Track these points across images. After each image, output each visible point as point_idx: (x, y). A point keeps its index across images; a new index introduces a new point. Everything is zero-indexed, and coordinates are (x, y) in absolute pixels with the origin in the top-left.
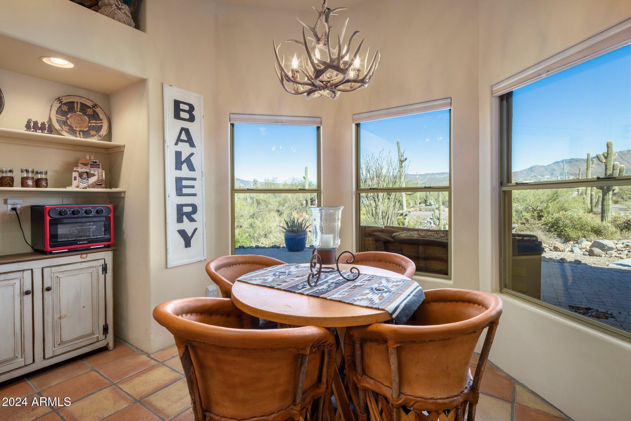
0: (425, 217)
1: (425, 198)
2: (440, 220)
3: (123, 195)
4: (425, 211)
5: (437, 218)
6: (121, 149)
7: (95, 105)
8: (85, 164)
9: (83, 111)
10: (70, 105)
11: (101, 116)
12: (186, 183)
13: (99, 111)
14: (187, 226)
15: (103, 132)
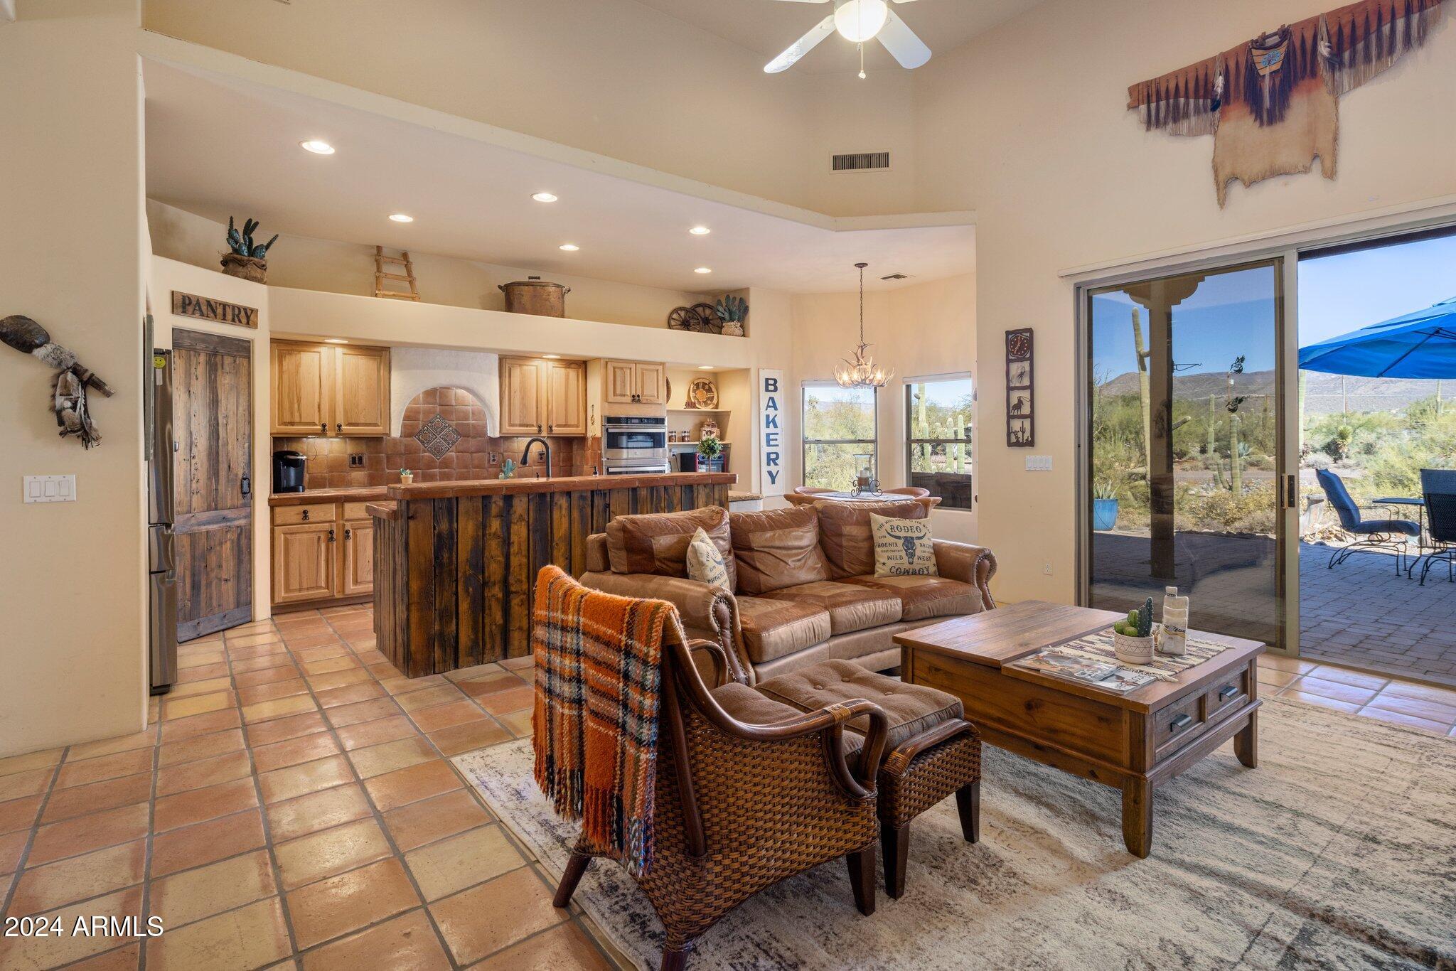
3: (730, 446)
6: (727, 414)
7: (710, 383)
8: (708, 425)
9: (703, 387)
10: (697, 385)
11: (714, 389)
12: (772, 437)
13: (712, 386)
14: (773, 468)
15: (715, 401)
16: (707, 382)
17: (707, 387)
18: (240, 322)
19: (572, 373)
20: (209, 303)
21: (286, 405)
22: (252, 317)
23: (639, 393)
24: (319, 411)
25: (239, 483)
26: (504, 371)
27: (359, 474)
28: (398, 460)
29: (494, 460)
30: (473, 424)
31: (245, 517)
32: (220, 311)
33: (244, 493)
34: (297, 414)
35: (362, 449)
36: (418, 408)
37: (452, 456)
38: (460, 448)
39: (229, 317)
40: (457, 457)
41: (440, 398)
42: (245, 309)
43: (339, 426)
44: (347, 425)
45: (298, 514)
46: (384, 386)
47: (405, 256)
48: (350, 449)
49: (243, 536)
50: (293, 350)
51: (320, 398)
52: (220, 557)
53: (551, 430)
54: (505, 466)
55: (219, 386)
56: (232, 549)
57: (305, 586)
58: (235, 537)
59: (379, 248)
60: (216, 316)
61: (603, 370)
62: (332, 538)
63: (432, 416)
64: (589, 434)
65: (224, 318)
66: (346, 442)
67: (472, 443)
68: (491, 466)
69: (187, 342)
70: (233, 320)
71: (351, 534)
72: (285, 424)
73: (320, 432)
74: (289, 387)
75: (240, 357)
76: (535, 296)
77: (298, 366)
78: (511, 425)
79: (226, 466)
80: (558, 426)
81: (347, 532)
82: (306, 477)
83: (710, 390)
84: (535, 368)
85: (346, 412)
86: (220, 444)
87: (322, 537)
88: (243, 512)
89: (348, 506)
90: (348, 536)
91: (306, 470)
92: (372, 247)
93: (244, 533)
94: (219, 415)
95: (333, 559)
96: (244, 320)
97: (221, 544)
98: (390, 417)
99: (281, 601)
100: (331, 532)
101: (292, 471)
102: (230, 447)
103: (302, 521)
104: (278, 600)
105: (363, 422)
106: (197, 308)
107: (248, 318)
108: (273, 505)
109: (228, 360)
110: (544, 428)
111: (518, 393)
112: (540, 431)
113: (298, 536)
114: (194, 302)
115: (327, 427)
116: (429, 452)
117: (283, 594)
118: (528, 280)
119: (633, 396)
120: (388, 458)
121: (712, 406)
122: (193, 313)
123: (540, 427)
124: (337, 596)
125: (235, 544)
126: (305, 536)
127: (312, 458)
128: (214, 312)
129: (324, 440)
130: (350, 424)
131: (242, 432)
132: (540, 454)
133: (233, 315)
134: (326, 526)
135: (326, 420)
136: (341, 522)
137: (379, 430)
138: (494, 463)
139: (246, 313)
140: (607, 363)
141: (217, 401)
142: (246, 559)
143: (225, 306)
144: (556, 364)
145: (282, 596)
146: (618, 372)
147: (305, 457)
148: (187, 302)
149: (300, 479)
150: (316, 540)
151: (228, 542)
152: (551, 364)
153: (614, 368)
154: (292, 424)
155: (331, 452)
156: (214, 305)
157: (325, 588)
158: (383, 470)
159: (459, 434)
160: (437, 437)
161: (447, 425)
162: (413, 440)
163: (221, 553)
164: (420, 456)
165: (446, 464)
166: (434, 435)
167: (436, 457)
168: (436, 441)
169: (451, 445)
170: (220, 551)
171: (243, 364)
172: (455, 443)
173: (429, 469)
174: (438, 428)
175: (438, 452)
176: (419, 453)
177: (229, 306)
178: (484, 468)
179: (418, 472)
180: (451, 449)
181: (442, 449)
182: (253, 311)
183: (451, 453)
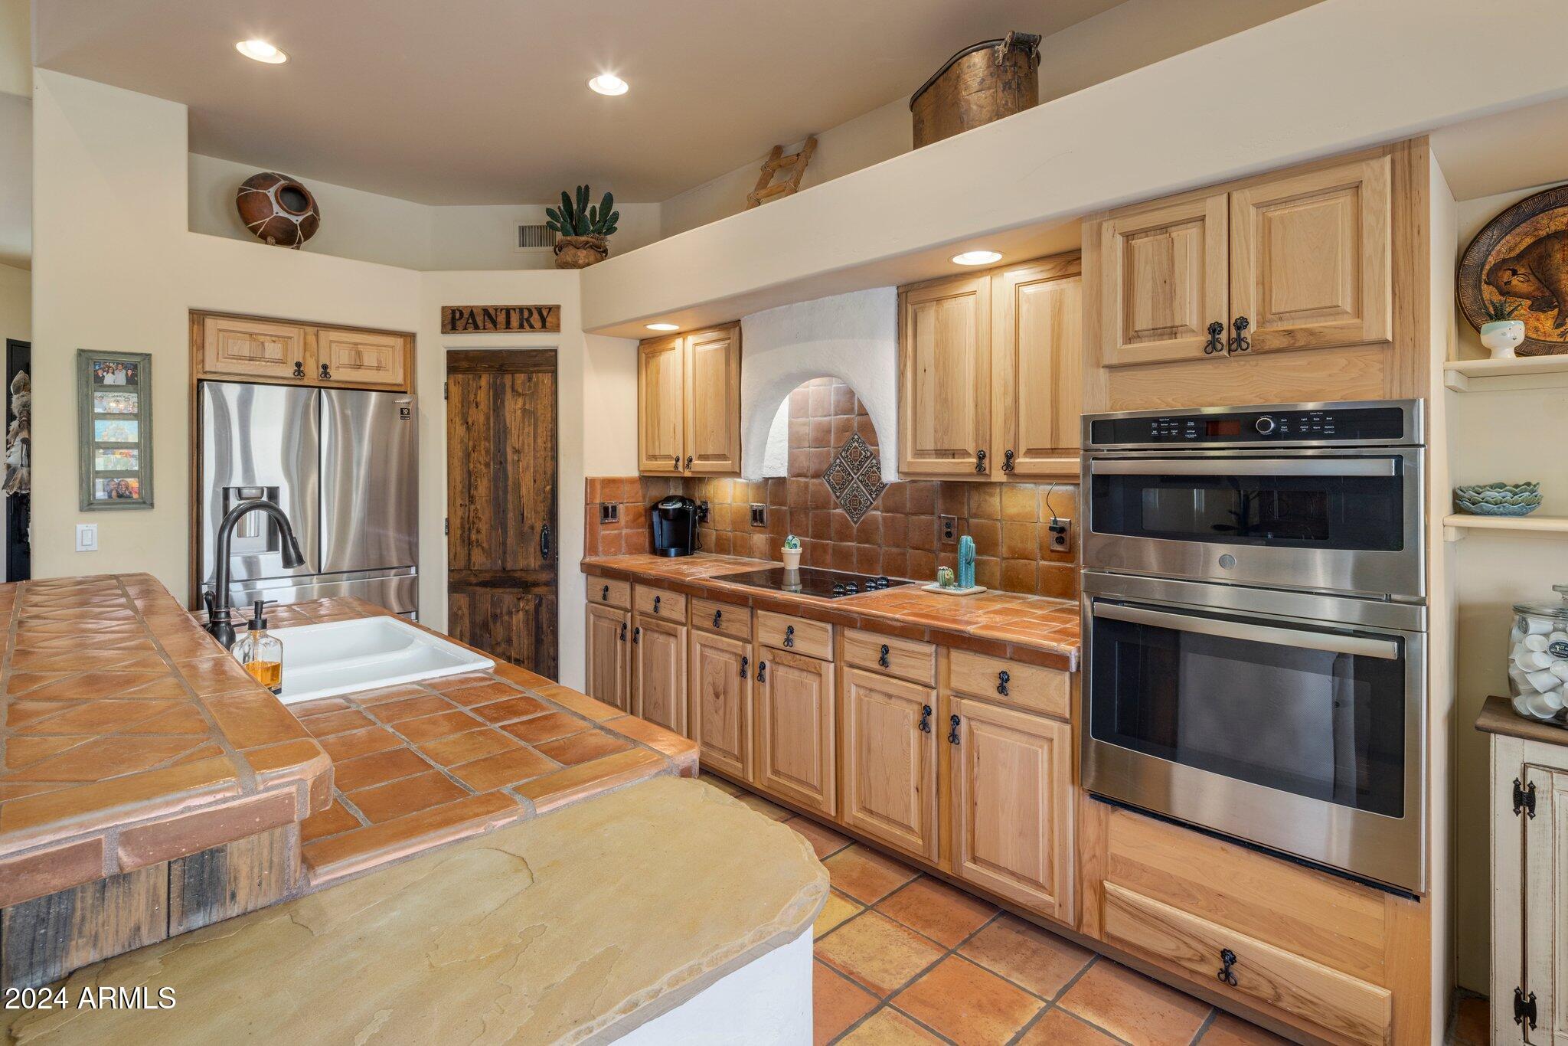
18: (532, 327)
20: (486, 311)
21: (650, 431)
22: (551, 318)
24: (674, 437)
25: (537, 538)
27: (760, 538)
32: (501, 318)
33: (545, 554)
34: (657, 444)
37: (875, 518)
38: (890, 503)
39: (516, 322)
40: (884, 518)
42: (540, 309)
44: (698, 458)
49: (544, 609)
50: (655, 351)
52: (509, 627)
55: (507, 414)
56: (527, 618)
58: (531, 606)
59: (779, 147)
60: (495, 326)
63: (848, 436)
65: (508, 326)
68: (945, 547)
69: (464, 365)
70: (521, 326)
71: (640, 636)
77: (658, 372)
78: (920, 453)
79: (517, 514)
80: (1031, 452)
81: (637, 631)
85: (695, 437)
86: (509, 489)
87: (618, 630)
88: (542, 576)
90: (637, 639)
93: (542, 604)
94: (508, 448)
96: (537, 324)
97: (510, 613)
98: (740, 443)
102: (524, 490)
106: (470, 321)
107: (543, 320)
108: (588, 572)
109: (520, 379)
111: (931, 370)
113: (601, 622)
114: (466, 316)
115: (679, 462)
116: (842, 506)
120: (792, 514)
122: (465, 329)
125: (530, 618)
126: (606, 624)
128: (493, 321)
131: (541, 471)
133: (522, 320)
135: (680, 451)
137: (729, 465)
139: (541, 313)
141: (505, 434)
142: (547, 639)
143: (508, 310)
148: (458, 315)
150: (613, 633)
151: (521, 613)
156: (492, 312)
160: (853, 478)
161: (869, 454)
162: (823, 483)
163: (510, 624)
164: (829, 513)
165: (866, 534)
166: (849, 474)
167: (852, 518)
168: (852, 487)
169: (874, 496)
170: (509, 622)
171: (543, 381)
172: (880, 492)
173: (842, 540)
174: (856, 460)
175: (855, 509)
176: (829, 509)
177: (514, 309)
178: (929, 551)
179: (828, 544)
180: (875, 503)
181: (860, 503)
182: (550, 309)
183: (874, 512)
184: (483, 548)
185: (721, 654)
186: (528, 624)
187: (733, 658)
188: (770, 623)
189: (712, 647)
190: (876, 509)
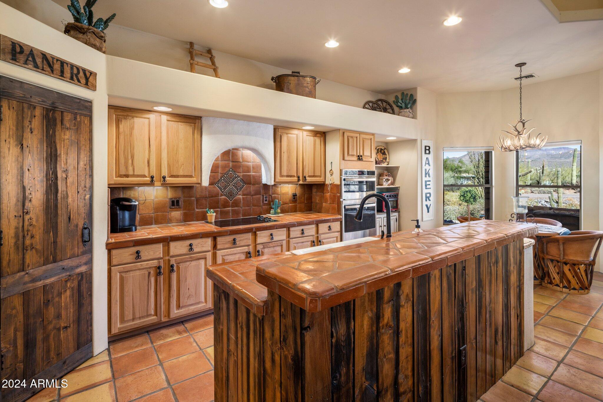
0: (539, 200)
1: (538, 179)
2: (559, 203)
3: (399, 188)
4: (538, 193)
5: (555, 201)
6: (397, 168)
7: (385, 149)
8: (386, 175)
9: (381, 152)
10: (378, 150)
11: (386, 153)
12: (428, 183)
13: (386, 151)
14: (428, 203)
15: (387, 160)
16: (383, 148)
17: (383, 151)
18: (79, 81)
19: (318, 140)
20: (44, 56)
21: (122, 161)
22: (91, 79)
23: (361, 154)
24: (149, 165)
25: (80, 233)
26: (277, 137)
27: (177, 214)
28: (204, 201)
29: (266, 200)
30: (254, 176)
31: (86, 264)
32: (57, 66)
33: (84, 242)
34: (130, 168)
35: (179, 194)
36: (218, 163)
37: (240, 199)
38: (245, 192)
39: (68, 74)
40: (243, 198)
41: (233, 156)
42: (84, 71)
43: (164, 178)
44: (170, 177)
45: (131, 255)
46: (198, 147)
47: (209, 51)
48: (170, 194)
49: (83, 282)
50: (128, 116)
51: (149, 156)
52: (58, 307)
53: (306, 179)
54: (273, 204)
55: (57, 141)
56: (72, 295)
57: (137, 315)
58: (76, 283)
59: (191, 44)
60: (52, 71)
61: (341, 138)
62: (160, 272)
63: (227, 169)
64: (327, 183)
65: (62, 75)
66: (167, 189)
67: (252, 188)
68: (264, 204)
70: (72, 78)
71: (175, 268)
72: (121, 176)
73: (149, 182)
74: (125, 146)
75: (81, 115)
76: (298, 84)
77: (132, 128)
78: (282, 176)
79: (65, 217)
80: (309, 176)
81: (172, 266)
82: (138, 217)
83: (384, 153)
84: (295, 136)
85: (169, 166)
86: (59, 198)
87: (152, 272)
88: (84, 259)
89: (172, 245)
90: (173, 270)
91: (137, 211)
92: (186, 43)
93: (84, 279)
94: (58, 169)
95: (160, 290)
96: (83, 81)
97: (60, 295)
98: (201, 171)
99: (117, 331)
100: (159, 268)
101: (127, 214)
102: (70, 200)
103: (135, 261)
104: (114, 331)
105: (182, 174)
106: (30, 59)
107: (87, 79)
108: (110, 248)
109: (68, 117)
110: (301, 178)
111: (286, 153)
112: (299, 180)
113: (131, 274)
114: (26, 52)
115: (154, 179)
116: (225, 195)
117: (119, 326)
118: (291, 74)
119: (358, 156)
120: (197, 201)
121: (386, 163)
122: (25, 63)
123: (299, 177)
124: (164, 320)
125: (75, 291)
126: (138, 273)
127: (142, 202)
128: (51, 67)
129: (152, 188)
130: (172, 176)
131: (83, 185)
132: (294, 196)
133: (72, 74)
134: (155, 263)
135: (154, 173)
136: (167, 258)
137: (194, 180)
138: (266, 202)
139: (85, 74)
140: (344, 133)
141: (56, 156)
143: (63, 63)
144: (308, 133)
145: (117, 327)
146: (350, 140)
147: (137, 203)
148: (18, 50)
149: (132, 219)
150: (147, 275)
151: (68, 291)
152: (305, 133)
153: (348, 137)
154: (127, 176)
155: (156, 197)
156: (49, 59)
157: (154, 315)
158: (194, 209)
159: (245, 183)
160: (230, 185)
161: (237, 176)
162: (215, 187)
163: (59, 303)
164: (219, 198)
165: (236, 204)
166: (228, 183)
167: (229, 199)
168: (230, 188)
169: (239, 190)
170: (59, 302)
171: (84, 122)
172: (241, 189)
173: (225, 207)
174: (231, 178)
175: (231, 196)
176: (218, 196)
177: (67, 64)
178: (260, 206)
179: (218, 210)
180: (239, 193)
181: (233, 193)
182: (91, 73)
183: (239, 196)
184: (37, 250)
185: (235, 255)
186: (73, 297)
187: (242, 254)
188: (262, 235)
189: (228, 255)
190: (240, 195)
